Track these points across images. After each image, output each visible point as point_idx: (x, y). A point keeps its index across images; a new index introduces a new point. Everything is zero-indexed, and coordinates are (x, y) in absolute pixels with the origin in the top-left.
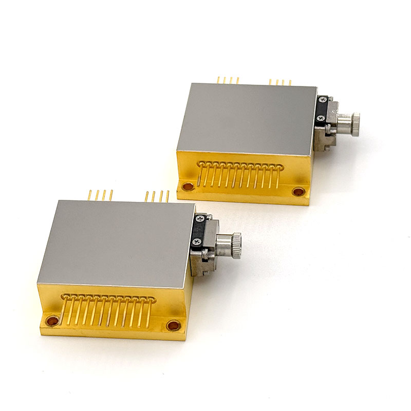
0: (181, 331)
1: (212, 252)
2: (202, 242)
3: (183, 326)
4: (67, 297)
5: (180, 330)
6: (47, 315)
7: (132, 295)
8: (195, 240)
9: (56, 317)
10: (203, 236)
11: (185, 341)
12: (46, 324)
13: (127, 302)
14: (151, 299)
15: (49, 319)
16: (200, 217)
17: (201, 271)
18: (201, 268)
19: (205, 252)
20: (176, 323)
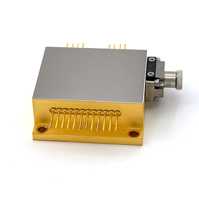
0: (140, 137)
1: (162, 82)
2: (155, 75)
3: (141, 134)
4: (54, 110)
5: (138, 136)
6: (38, 126)
7: (103, 109)
8: (149, 72)
9: (45, 127)
10: (155, 70)
11: (141, 145)
12: (37, 131)
13: (99, 115)
14: (117, 112)
15: (39, 128)
16: (152, 59)
17: (153, 97)
18: (153, 94)
19: (157, 81)
20: (135, 132)
